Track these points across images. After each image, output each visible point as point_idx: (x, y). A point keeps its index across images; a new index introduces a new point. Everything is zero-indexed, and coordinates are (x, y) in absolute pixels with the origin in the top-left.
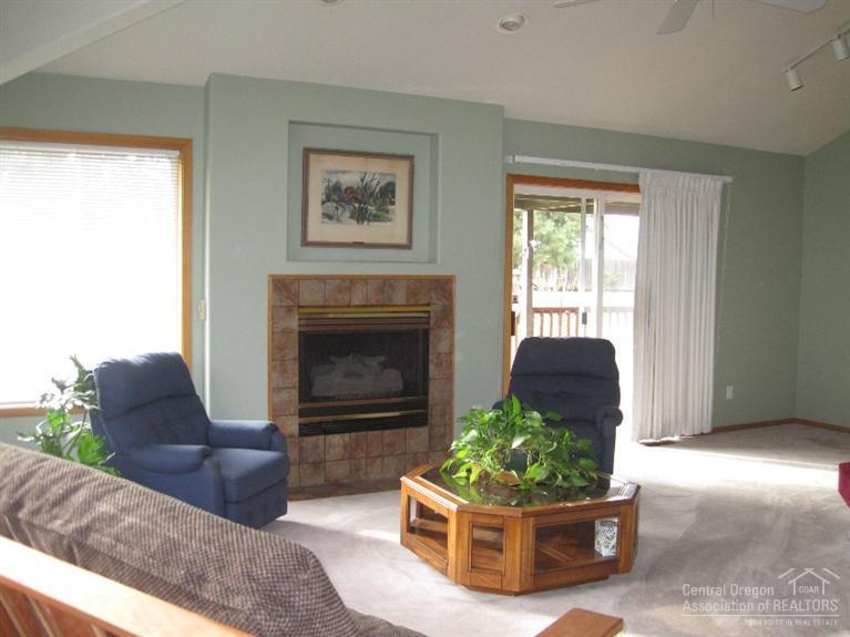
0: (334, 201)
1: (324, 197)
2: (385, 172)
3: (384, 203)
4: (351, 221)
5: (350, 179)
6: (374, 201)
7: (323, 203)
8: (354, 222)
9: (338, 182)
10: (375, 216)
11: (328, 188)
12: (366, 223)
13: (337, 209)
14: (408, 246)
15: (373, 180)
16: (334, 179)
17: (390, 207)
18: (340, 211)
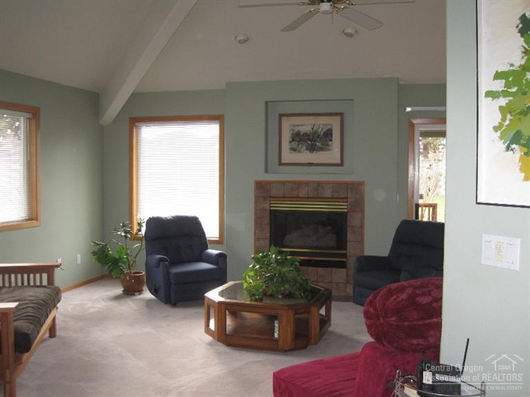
0: (297, 141)
1: (291, 139)
2: (327, 123)
3: (326, 141)
4: (306, 151)
5: (306, 129)
6: (320, 140)
7: (290, 142)
8: (308, 152)
9: (298, 131)
10: (320, 148)
11: (293, 134)
12: (315, 152)
13: (299, 145)
14: (341, 164)
15: (319, 128)
16: (296, 129)
17: (330, 143)
18: (300, 146)
